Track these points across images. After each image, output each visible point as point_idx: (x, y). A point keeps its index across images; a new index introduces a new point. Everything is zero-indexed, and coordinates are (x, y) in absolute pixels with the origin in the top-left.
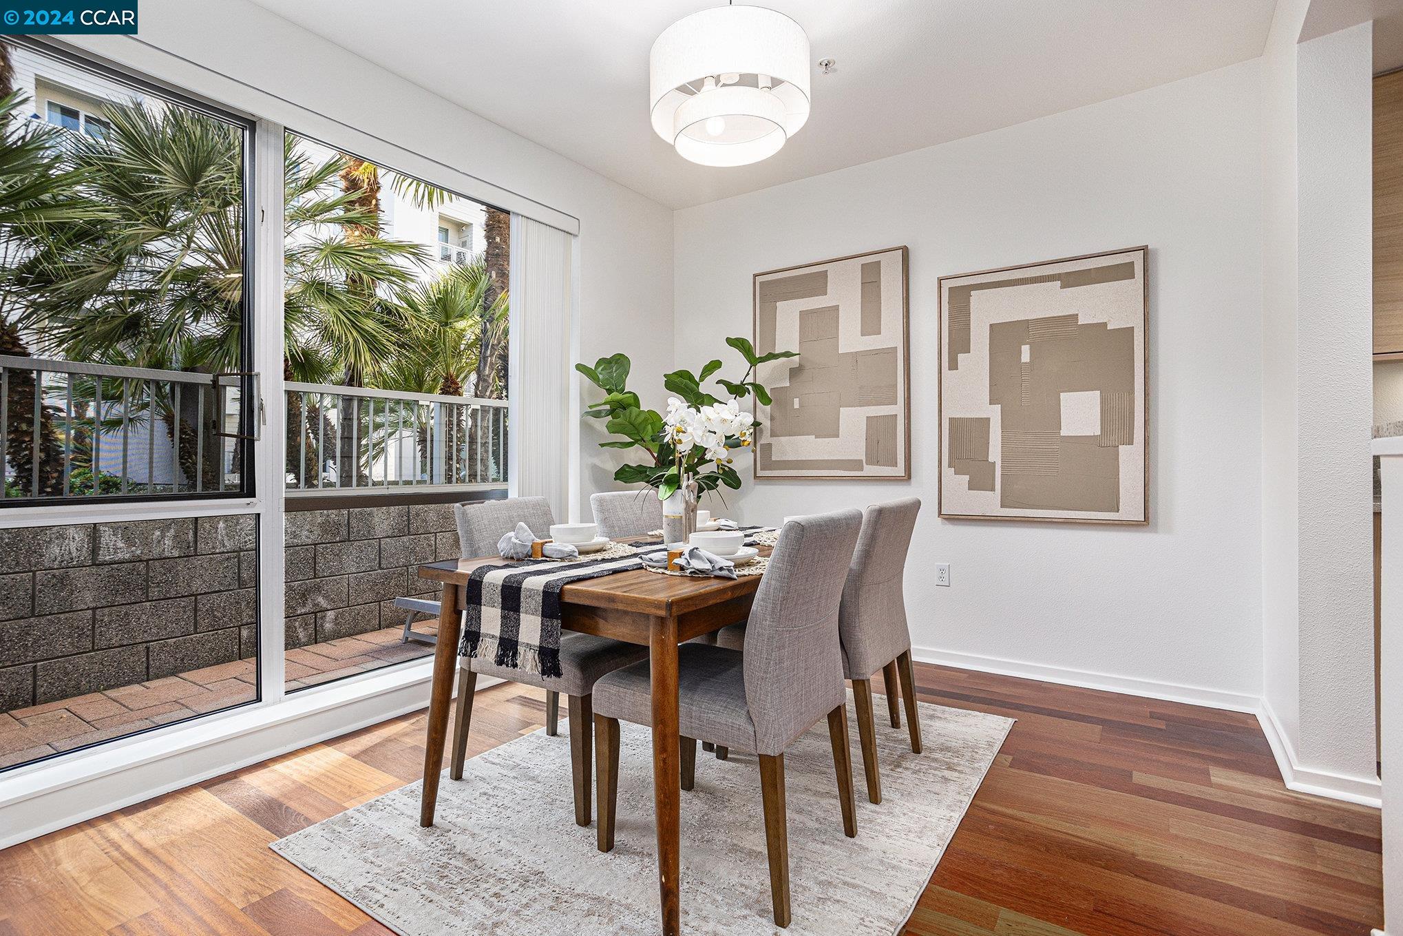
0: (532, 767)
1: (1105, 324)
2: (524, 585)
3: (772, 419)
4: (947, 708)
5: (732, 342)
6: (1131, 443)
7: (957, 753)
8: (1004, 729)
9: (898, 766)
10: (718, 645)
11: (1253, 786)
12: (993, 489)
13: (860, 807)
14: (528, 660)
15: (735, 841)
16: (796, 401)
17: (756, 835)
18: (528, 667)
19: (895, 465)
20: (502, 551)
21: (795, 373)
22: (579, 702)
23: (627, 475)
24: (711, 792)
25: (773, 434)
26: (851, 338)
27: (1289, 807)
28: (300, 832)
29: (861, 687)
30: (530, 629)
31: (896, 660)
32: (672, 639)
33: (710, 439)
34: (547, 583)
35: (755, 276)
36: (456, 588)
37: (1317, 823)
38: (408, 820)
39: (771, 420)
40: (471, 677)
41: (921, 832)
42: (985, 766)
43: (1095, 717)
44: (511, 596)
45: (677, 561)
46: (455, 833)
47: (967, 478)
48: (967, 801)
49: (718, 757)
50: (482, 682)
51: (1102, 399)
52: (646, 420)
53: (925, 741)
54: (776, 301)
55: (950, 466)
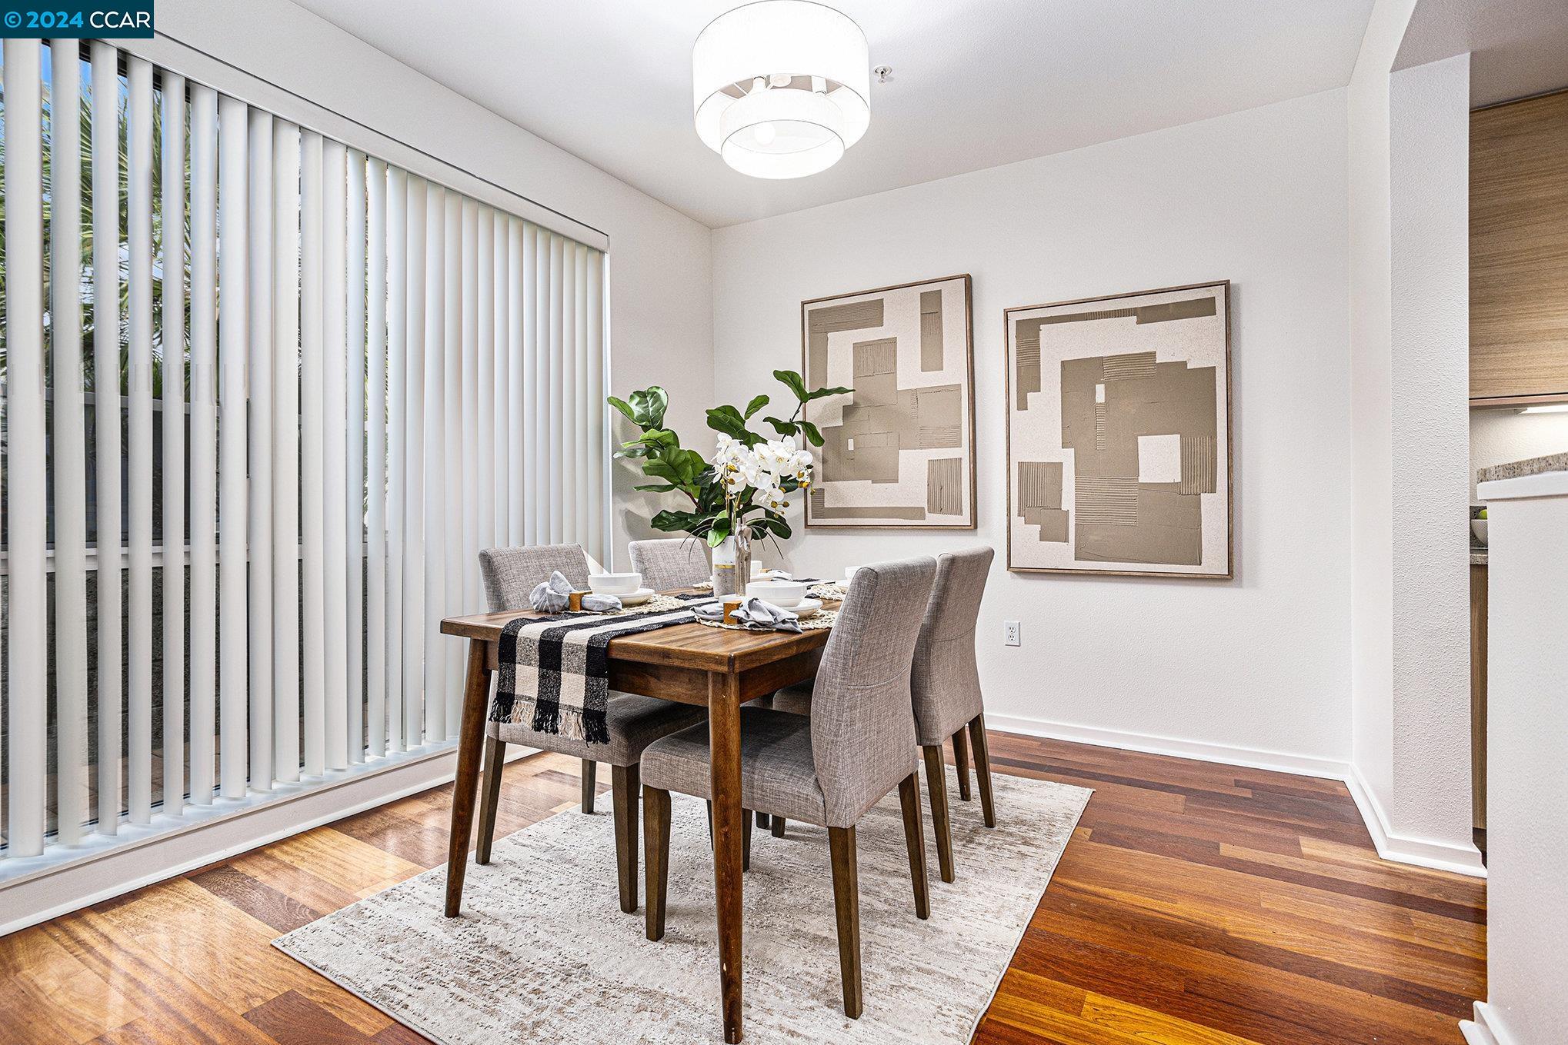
0: (567, 848)
1: (1185, 363)
2: (565, 640)
3: (824, 461)
4: (1020, 779)
5: (779, 375)
6: (1213, 491)
7: (1033, 827)
8: (1082, 800)
9: (971, 841)
10: (774, 708)
11: (1345, 856)
12: (1066, 540)
13: (931, 886)
14: (571, 726)
15: (797, 926)
16: (851, 442)
17: (819, 919)
18: (571, 733)
19: (960, 513)
20: (535, 604)
21: (848, 411)
22: (625, 772)
23: (664, 522)
24: (769, 875)
25: (825, 479)
26: (909, 374)
27: (1382, 877)
28: (307, 926)
29: (932, 754)
30: (573, 689)
31: (967, 725)
32: (733, 698)
33: (765, 480)
34: (592, 637)
35: (803, 303)
36: (485, 644)
37: (1413, 893)
38: (430, 910)
39: (823, 463)
40: (500, 747)
41: (998, 912)
42: (1063, 840)
43: (1177, 786)
44: (550, 653)
45: (734, 613)
46: (485, 923)
47: (1038, 527)
48: (1046, 878)
49: (774, 835)
50: (512, 753)
51: (1182, 443)
52: (686, 461)
53: (999, 814)
54: (827, 333)
55: (1019, 515)
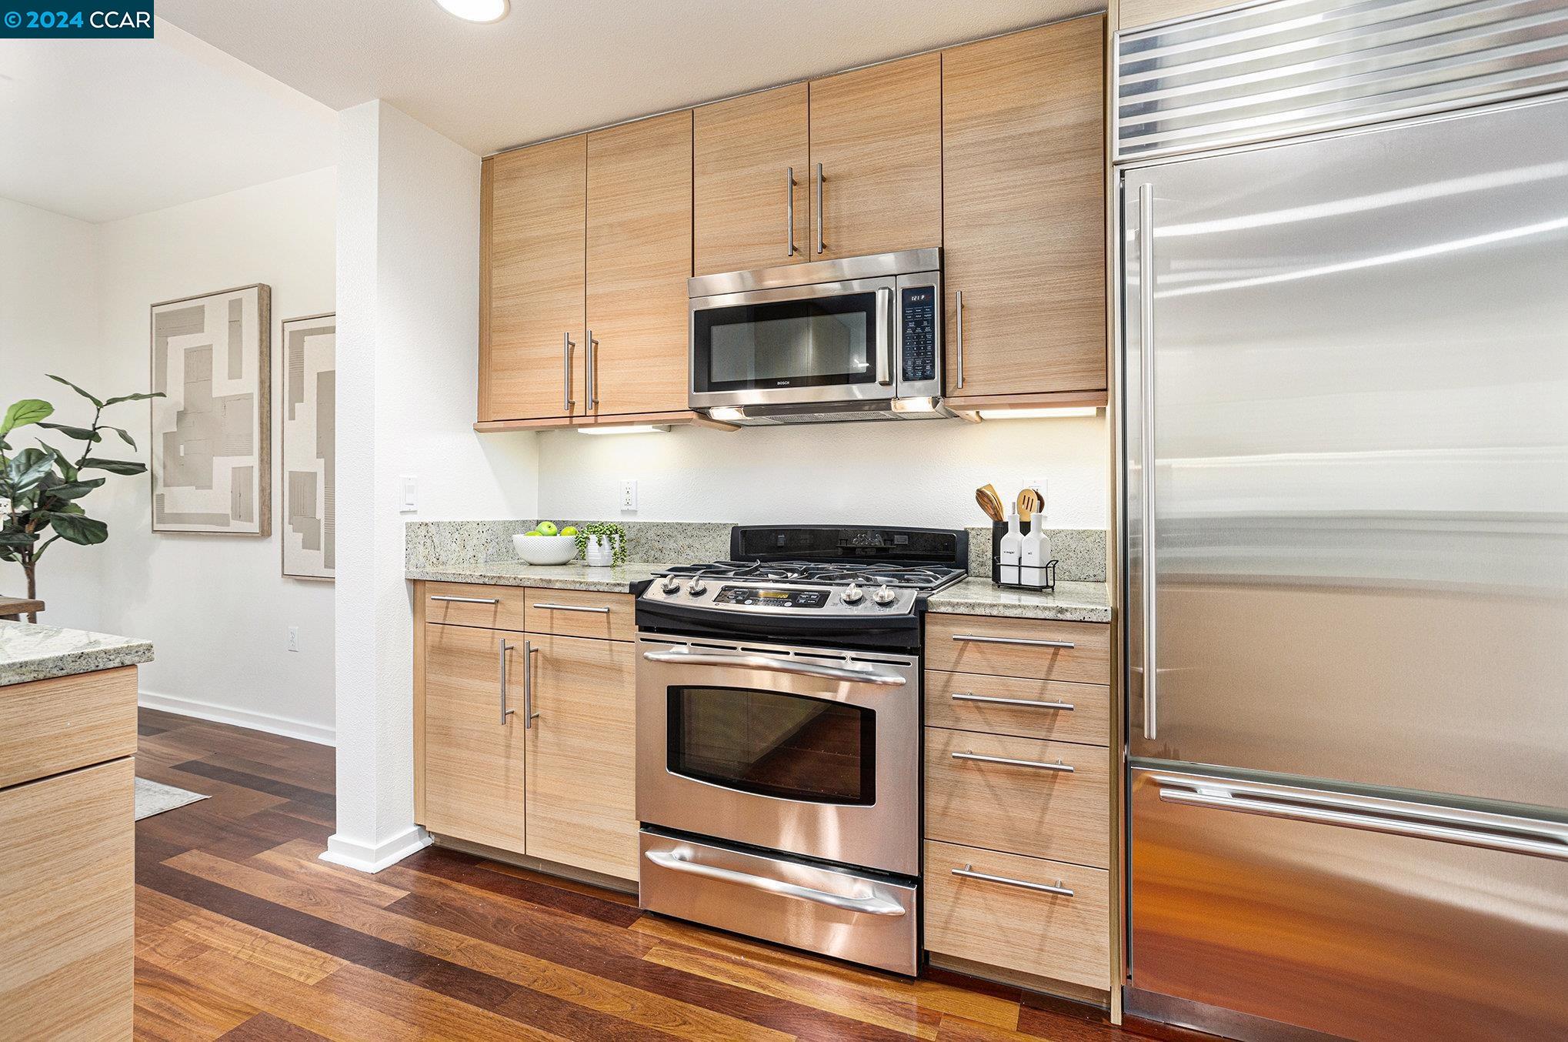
3: (164, 467)
12: (319, 549)
16: (183, 447)
19: (251, 520)
21: (181, 417)
25: (165, 485)
26: (221, 382)
35: (152, 306)
47: (301, 535)
54: (167, 337)
55: (290, 524)
